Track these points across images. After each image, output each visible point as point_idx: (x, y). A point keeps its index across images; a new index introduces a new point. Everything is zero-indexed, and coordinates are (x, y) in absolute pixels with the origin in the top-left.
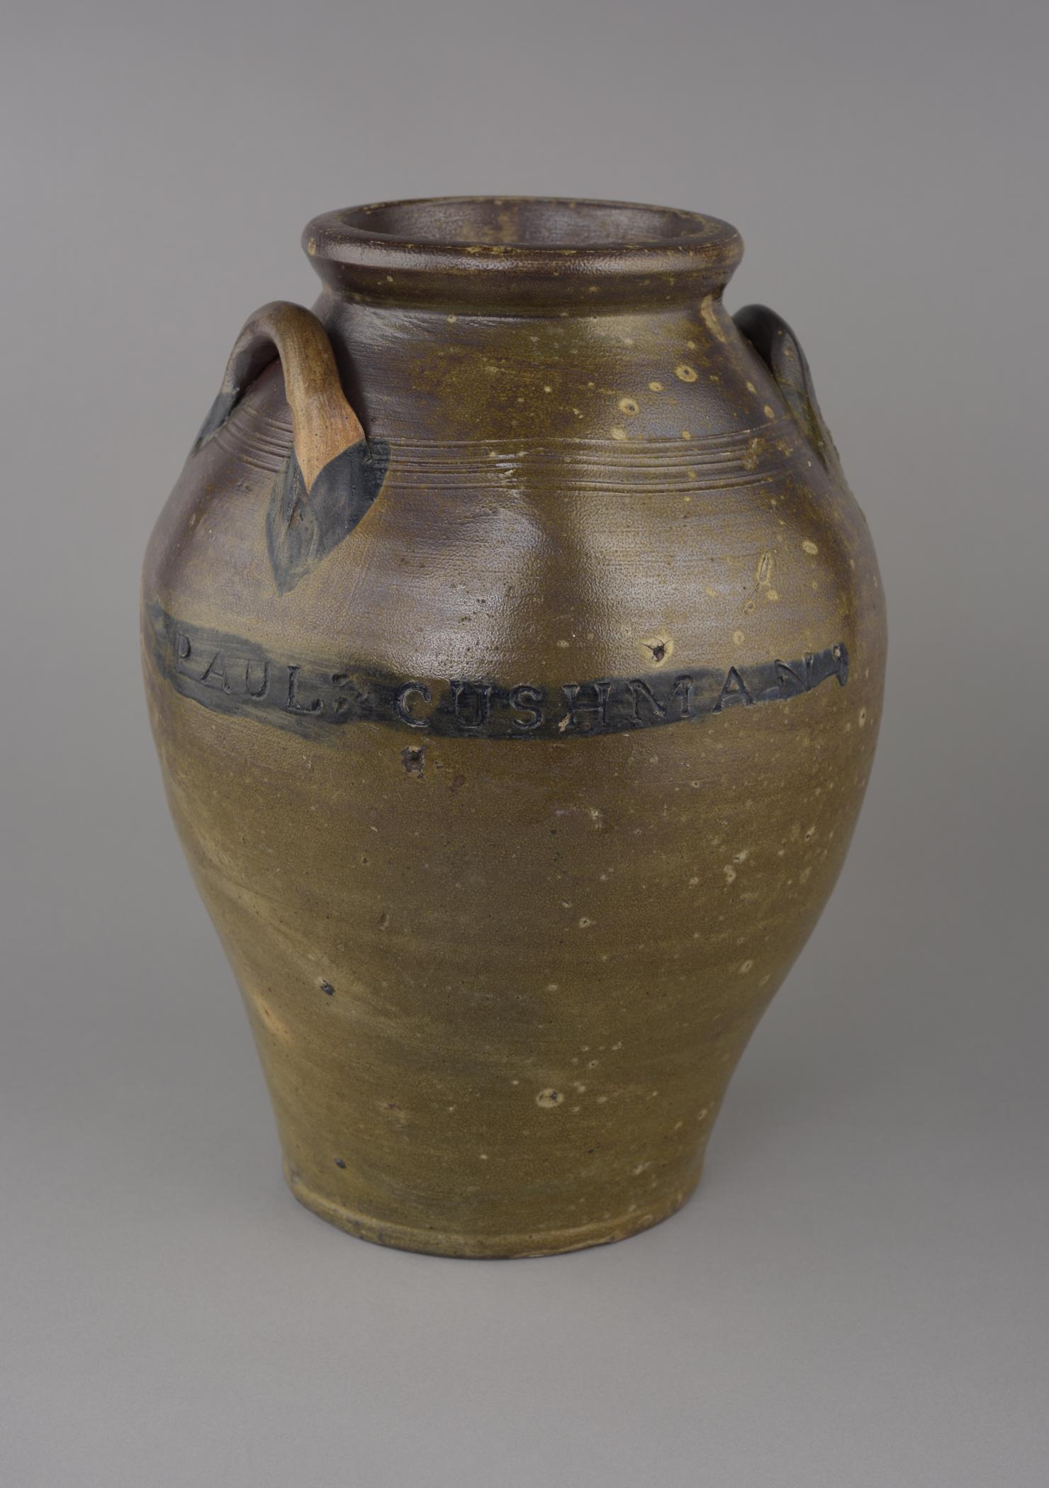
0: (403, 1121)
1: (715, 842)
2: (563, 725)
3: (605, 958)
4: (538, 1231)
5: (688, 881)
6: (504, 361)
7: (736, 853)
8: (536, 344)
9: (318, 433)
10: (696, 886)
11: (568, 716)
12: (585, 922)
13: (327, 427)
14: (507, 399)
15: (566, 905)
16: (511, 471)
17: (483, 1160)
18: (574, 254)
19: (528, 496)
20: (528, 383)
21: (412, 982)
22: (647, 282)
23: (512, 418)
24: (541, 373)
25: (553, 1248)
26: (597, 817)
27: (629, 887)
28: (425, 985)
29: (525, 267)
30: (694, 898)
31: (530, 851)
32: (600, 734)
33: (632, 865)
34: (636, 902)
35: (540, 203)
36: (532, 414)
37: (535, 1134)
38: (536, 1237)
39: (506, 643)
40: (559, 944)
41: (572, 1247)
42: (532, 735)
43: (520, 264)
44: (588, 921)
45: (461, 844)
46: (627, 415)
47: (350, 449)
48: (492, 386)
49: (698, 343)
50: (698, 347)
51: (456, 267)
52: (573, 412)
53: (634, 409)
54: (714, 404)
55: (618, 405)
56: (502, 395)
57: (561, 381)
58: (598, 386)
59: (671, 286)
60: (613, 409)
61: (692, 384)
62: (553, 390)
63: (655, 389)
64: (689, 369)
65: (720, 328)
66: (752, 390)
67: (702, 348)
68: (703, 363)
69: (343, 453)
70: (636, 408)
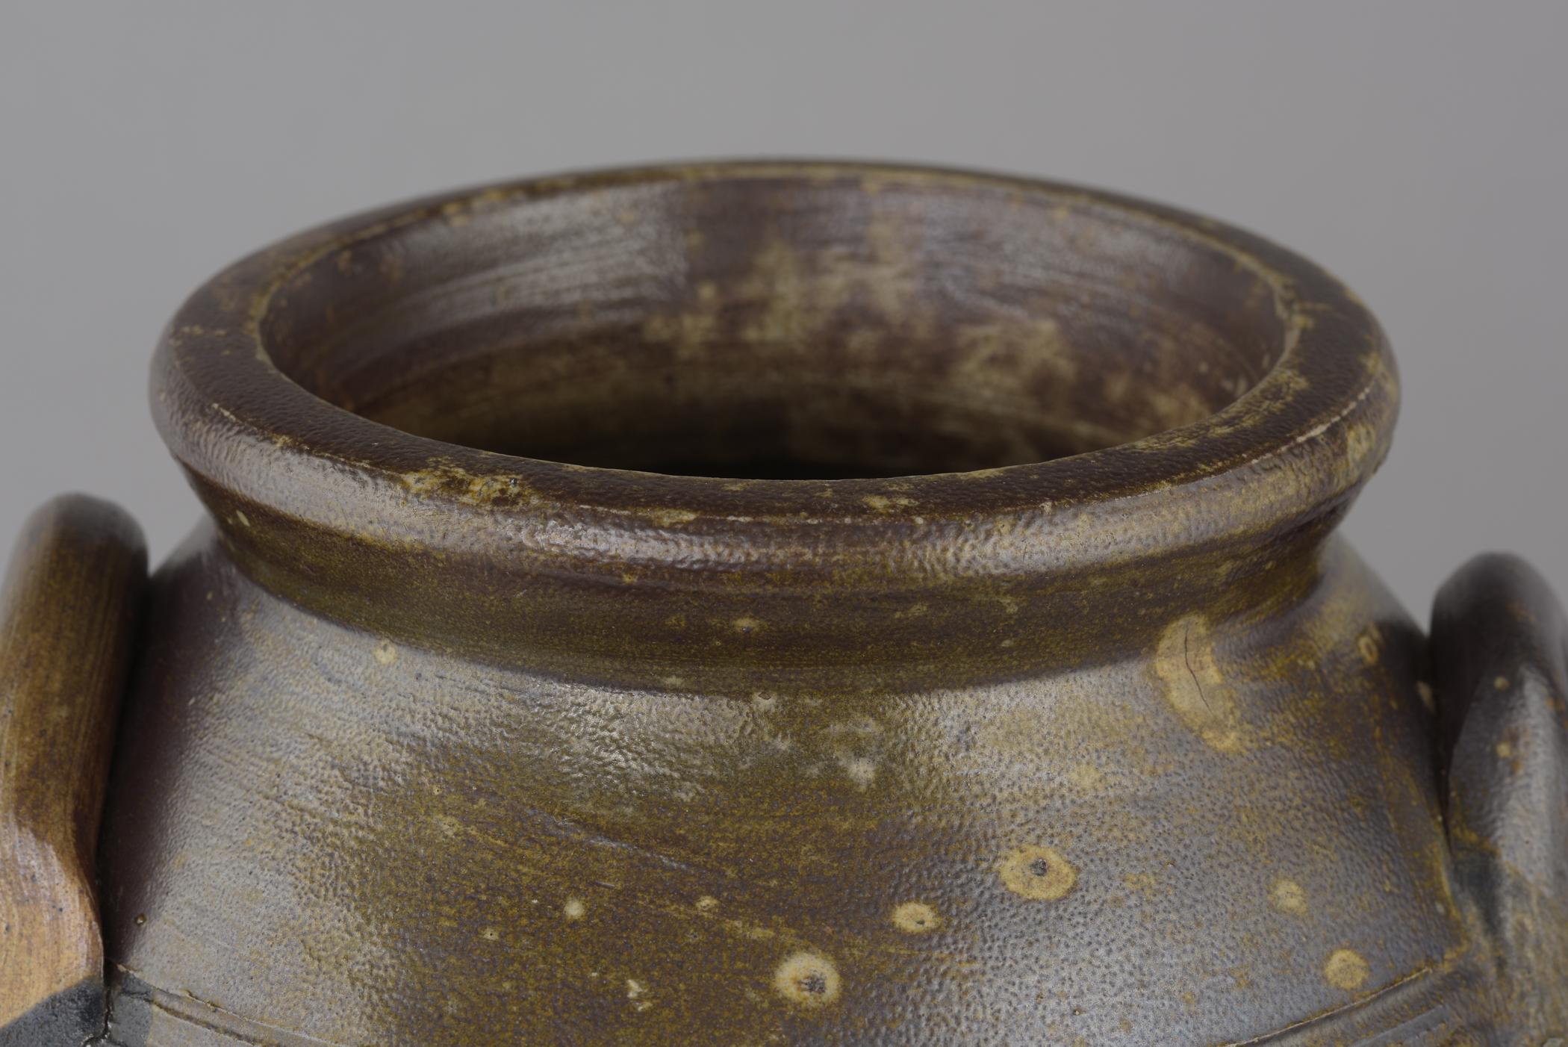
6: (482, 802)
14: (455, 925)
18: (689, 523)
20: (526, 880)
22: (918, 610)
23: (453, 990)
24: (571, 854)
36: (507, 985)
46: (797, 1006)
47: (53, 1004)
48: (429, 879)
49: (1113, 767)
50: (1111, 780)
51: (371, 528)
52: (623, 990)
53: (822, 990)
54: (1116, 968)
55: (771, 974)
56: (446, 909)
57: (619, 886)
58: (726, 910)
59: (1010, 616)
60: (757, 986)
61: (1049, 904)
62: (590, 914)
63: (911, 926)
64: (1053, 858)
65: (1230, 704)
66: (1293, 902)
67: (1125, 782)
68: (1116, 833)
69: (34, 1011)
70: (832, 984)
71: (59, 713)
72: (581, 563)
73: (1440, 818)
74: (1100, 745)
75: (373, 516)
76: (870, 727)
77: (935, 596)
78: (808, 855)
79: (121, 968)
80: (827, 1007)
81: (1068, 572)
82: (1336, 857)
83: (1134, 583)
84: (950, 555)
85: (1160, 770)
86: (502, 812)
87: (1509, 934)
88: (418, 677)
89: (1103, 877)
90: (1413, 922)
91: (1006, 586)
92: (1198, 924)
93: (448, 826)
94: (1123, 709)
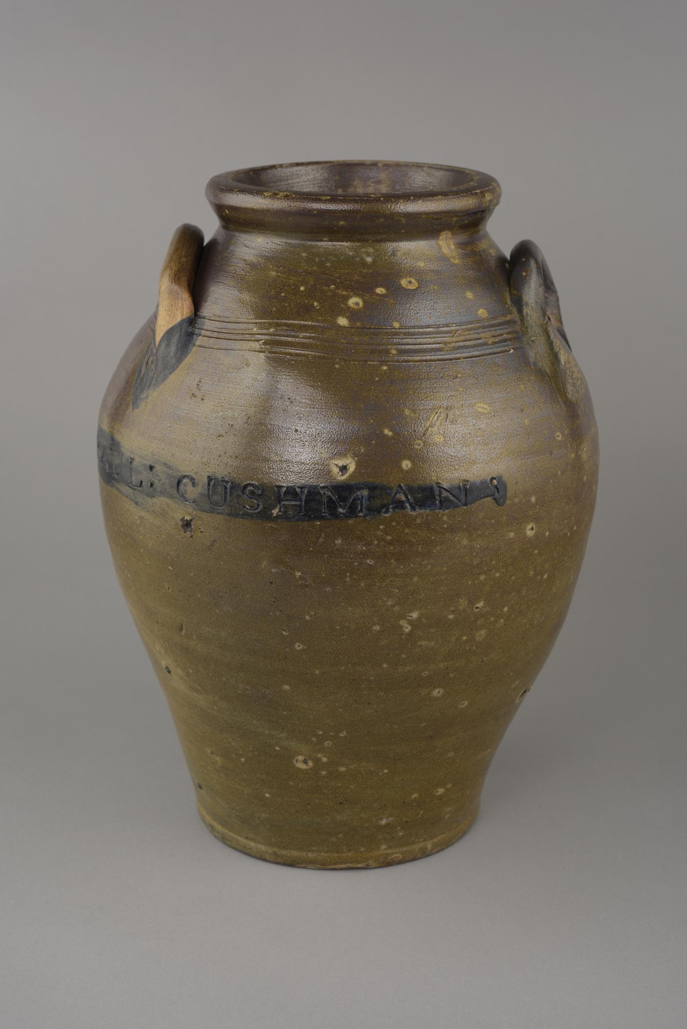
0: (219, 763)
1: (390, 603)
2: (275, 512)
3: (317, 672)
4: (313, 851)
5: (372, 627)
6: (281, 268)
7: (409, 612)
8: (305, 258)
9: (167, 309)
10: (378, 632)
11: (278, 506)
12: (299, 646)
13: (172, 305)
14: (275, 293)
15: (285, 633)
16: (263, 341)
17: (267, 797)
18: (329, 199)
19: (268, 358)
20: (291, 283)
21: (204, 672)
22: (382, 220)
23: (274, 306)
24: (302, 277)
25: (322, 865)
26: (300, 576)
27: (327, 626)
28: (211, 675)
29: (295, 206)
30: (378, 640)
31: (258, 594)
32: (299, 520)
33: (327, 612)
34: (333, 637)
35: (406, 165)
36: (287, 304)
37: (298, 786)
38: (310, 855)
39: (242, 454)
40: (283, 658)
41: (337, 866)
42: (256, 517)
43: (292, 205)
44: (301, 645)
45: (217, 584)
46: (353, 308)
47: (183, 321)
48: (269, 284)
49: (428, 263)
50: (428, 266)
51: (256, 205)
52: (313, 304)
53: (359, 305)
54: (427, 305)
55: (347, 302)
56: (273, 290)
57: (313, 283)
58: (337, 288)
59: (403, 224)
60: (344, 304)
61: (412, 290)
62: (306, 289)
63: (380, 293)
64: (413, 280)
65: (457, 254)
66: (470, 297)
67: (431, 267)
68: (428, 277)
69: (178, 323)
70: (361, 304)
71: (184, 260)
72: (304, 209)
73: (508, 289)
74: (425, 258)
75: (257, 203)
76: (371, 250)
77: (385, 216)
78: (356, 277)
79: (198, 313)
80: (359, 310)
81: (417, 213)
82: (481, 289)
83: (433, 218)
84: (389, 206)
85: (439, 265)
86: (286, 270)
87: (524, 314)
88: (267, 243)
89: (425, 286)
90: (500, 307)
91: (402, 215)
92: (447, 298)
93: (273, 274)
94: (431, 251)
